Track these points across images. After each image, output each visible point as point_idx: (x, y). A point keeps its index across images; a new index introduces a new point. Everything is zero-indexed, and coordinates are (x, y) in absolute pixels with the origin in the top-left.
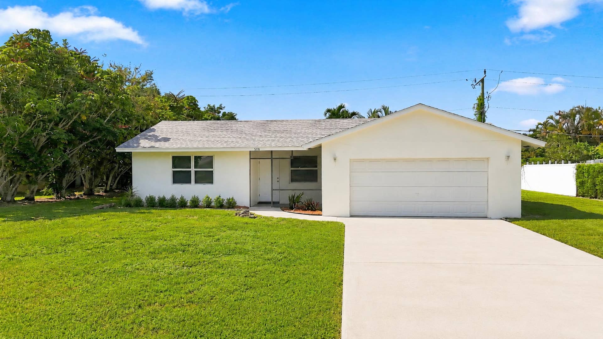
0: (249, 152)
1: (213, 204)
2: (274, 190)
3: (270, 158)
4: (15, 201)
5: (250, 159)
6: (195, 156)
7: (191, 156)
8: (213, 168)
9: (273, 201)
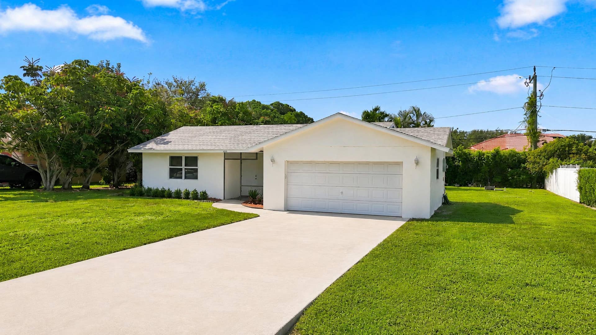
0: (224, 154)
1: (191, 196)
2: (243, 186)
3: (240, 158)
4: (72, 188)
5: (225, 159)
6: (185, 157)
7: (182, 157)
8: (197, 166)
9: (242, 195)
